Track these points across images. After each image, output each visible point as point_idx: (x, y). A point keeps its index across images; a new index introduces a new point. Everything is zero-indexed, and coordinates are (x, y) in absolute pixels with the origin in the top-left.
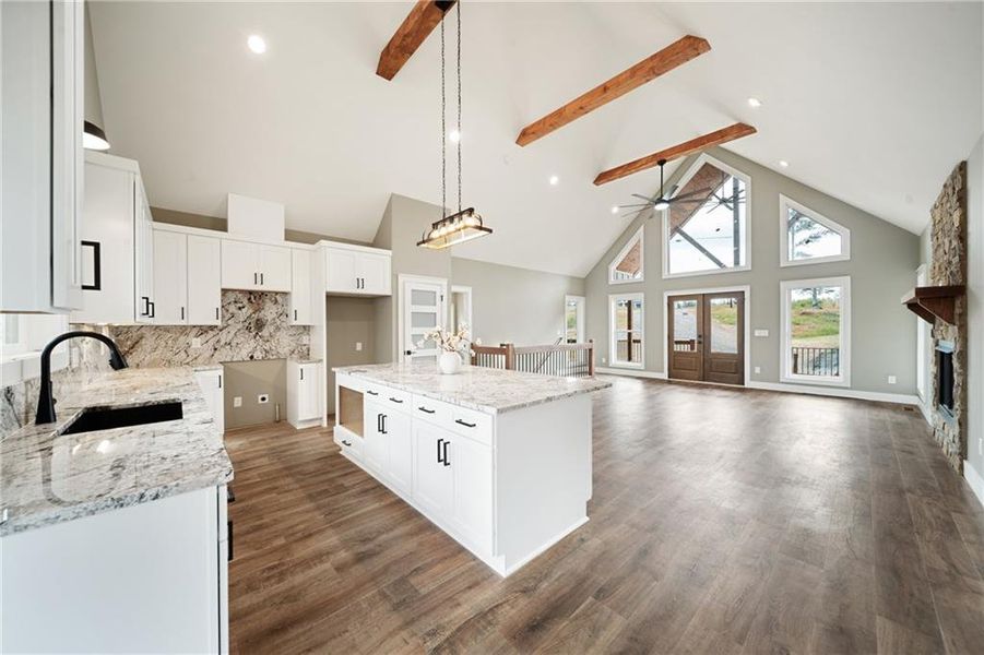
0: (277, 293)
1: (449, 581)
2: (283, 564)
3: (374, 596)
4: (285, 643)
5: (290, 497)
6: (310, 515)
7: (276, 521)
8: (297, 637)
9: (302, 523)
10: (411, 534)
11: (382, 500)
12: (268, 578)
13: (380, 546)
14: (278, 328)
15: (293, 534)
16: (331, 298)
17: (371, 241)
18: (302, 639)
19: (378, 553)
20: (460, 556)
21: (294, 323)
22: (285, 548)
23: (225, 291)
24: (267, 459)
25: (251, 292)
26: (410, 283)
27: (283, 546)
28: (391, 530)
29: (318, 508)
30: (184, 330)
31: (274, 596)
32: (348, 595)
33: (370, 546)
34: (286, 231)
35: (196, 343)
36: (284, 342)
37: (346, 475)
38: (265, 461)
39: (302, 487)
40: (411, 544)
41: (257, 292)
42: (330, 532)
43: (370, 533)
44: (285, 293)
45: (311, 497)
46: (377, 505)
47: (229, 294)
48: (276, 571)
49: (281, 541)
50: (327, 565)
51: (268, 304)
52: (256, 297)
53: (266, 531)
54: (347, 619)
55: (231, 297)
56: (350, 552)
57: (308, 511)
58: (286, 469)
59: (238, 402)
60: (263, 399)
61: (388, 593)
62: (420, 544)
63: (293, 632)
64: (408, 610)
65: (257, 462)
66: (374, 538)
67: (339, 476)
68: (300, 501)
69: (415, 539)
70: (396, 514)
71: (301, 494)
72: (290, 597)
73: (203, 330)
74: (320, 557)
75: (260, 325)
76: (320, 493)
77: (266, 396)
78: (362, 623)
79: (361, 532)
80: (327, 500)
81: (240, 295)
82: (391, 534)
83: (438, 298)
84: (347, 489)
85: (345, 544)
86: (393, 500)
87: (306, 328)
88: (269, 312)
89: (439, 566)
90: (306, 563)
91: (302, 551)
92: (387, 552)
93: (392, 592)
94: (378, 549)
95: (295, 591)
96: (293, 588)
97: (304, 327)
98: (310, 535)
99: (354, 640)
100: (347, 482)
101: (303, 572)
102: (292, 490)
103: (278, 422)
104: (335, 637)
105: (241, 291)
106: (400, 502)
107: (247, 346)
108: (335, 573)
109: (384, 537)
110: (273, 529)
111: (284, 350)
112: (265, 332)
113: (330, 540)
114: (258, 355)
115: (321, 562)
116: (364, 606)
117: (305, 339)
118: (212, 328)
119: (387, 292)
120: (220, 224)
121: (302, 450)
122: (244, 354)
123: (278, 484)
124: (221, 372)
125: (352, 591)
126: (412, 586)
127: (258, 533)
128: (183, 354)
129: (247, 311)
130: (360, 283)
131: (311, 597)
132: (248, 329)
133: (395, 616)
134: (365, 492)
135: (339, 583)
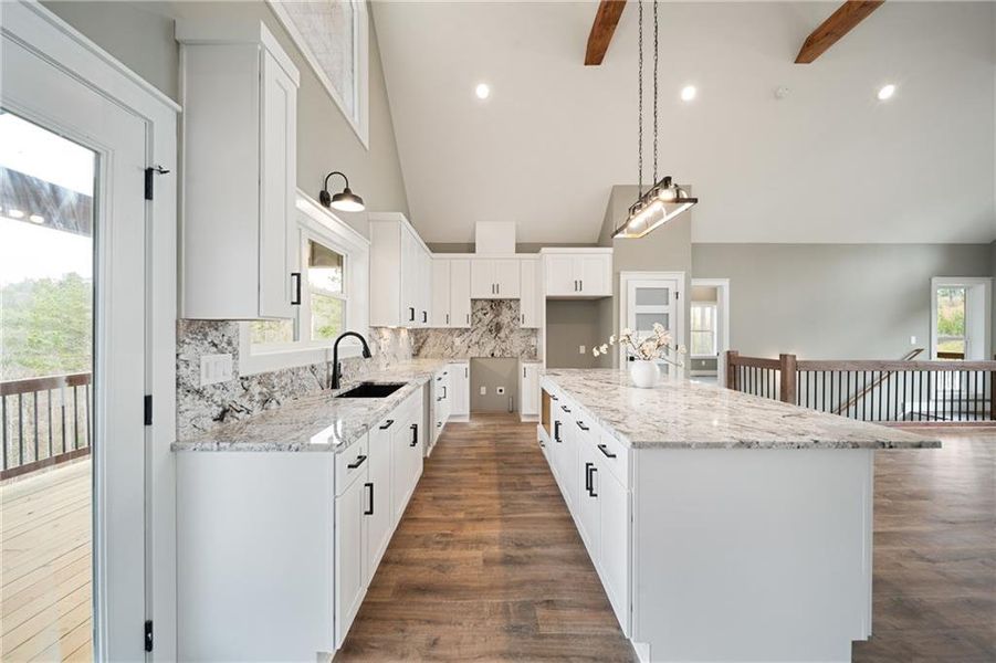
0: (511, 300)
1: (576, 636)
2: (451, 535)
3: (498, 604)
4: (420, 603)
5: (486, 480)
6: (490, 501)
7: (467, 497)
8: (428, 605)
9: (483, 506)
10: (563, 560)
11: (553, 512)
12: (438, 543)
13: (530, 557)
14: (512, 331)
15: (472, 513)
16: (551, 301)
17: (596, 241)
18: (430, 608)
19: (524, 564)
20: (603, 613)
21: (522, 326)
22: (460, 523)
23: (474, 301)
24: (487, 442)
25: (492, 301)
26: (633, 281)
27: (460, 520)
28: (548, 546)
29: (501, 497)
30: (451, 331)
31: (433, 559)
32: (478, 591)
33: (521, 553)
34: (517, 244)
35: (458, 341)
36: (516, 344)
37: (537, 474)
38: (486, 443)
39: (498, 474)
40: (557, 571)
41: (496, 300)
42: (498, 523)
43: (527, 540)
44: (518, 300)
45: (500, 486)
46: (547, 514)
47: (478, 303)
48: (444, 539)
49: (461, 515)
50: (479, 553)
51: (505, 310)
52: (496, 304)
53: (457, 502)
54: (468, 613)
55: (479, 305)
56: (502, 551)
57: (491, 497)
58: (497, 454)
59: (483, 390)
60: (501, 391)
61: (511, 610)
62: (567, 576)
63: (429, 599)
64: (519, 640)
65: (481, 443)
66: (529, 547)
67: (530, 474)
68: (490, 487)
69: (566, 567)
70: (560, 531)
71: (495, 480)
72: (441, 567)
73: (462, 331)
74: (479, 542)
75: (498, 328)
76: (508, 485)
77: (503, 389)
78: (475, 625)
79: (521, 535)
80: (510, 493)
81: (485, 303)
82: (545, 551)
83: (672, 297)
84: (531, 488)
85: (502, 542)
86: (565, 514)
87: (534, 331)
88: (505, 317)
89: (574, 612)
90: (468, 543)
91: (470, 532)
92: (532, 567)
93: (515, 612)
94: (525, 560)
95: (448, 563)
96: (448, 560)
97: (532, 329)
98: (482, 519)
99: (462, 636)
100: (534, 482)
101: (461, 549)
102: (490, 474)
103: (511, 412)
104: (450, 623)
105: (486, 300)
106: (571, 520)
107: (490, 345)
108: (481, 563)
109: (538, 550)
110: (461, 502)
111: (517, 351)
112: (502, 334)
113: (493, 531)
114: (497, 353)
115: (477, 548)
116: (486, 609)
117: (533, 341)
118: (467, 330)
119: (607, 292)
120: (471, 248)
121: (517, 441)
122: (487, 352)
123: (483, 465)
124: (468, 366)
125: (484, 588)
126: (535, 617)
127: (451, 502)
128: (449, 349)
129: (490, 316)
130: (578, 285)
131: (456, 575)
132: (490, 331)
133: (503, 638)
134: (544, 496)
135: (479, 575)
